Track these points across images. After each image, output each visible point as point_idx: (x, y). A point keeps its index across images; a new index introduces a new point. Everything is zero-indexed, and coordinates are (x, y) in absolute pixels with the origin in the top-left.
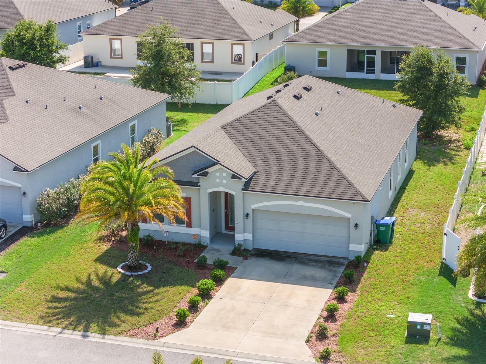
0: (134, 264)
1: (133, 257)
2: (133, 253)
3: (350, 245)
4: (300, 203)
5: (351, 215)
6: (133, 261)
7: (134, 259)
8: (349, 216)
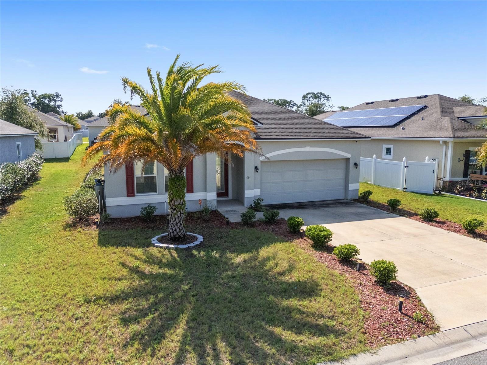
0: (182, 231)
1: (180, 221)
2: (180, 216)
3: (350, 185)
4: (308, 149)
5: (351, 155)
6: (181, 228)
7: (181, 225)
8: (349, 156)
